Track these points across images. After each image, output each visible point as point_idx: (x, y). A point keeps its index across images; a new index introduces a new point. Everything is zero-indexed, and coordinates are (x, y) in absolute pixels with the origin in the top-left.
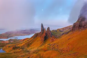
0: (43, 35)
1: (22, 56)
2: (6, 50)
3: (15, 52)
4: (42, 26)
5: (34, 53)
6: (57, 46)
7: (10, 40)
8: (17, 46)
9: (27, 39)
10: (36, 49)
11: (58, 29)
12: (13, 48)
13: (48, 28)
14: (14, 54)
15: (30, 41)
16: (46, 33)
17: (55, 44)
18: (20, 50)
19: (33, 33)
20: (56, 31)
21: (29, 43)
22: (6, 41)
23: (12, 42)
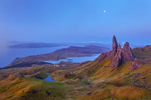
0: (116, 56)
1: (78, 90)
2: (55, 79)
3: (68, 83)
4: (115, 39)
5: (99, 86)
7: (62, 63)
8: (71, 73)
9: (88, 62)
10: (102, 80)
11: (147, 46)
12: (66, 76)
13: (127, 45)
14: (66, 85)
15: (92, 65)
16: (122, 53)
17: (139, 74)
18: (77, 80)
19: (99, 53)
20: (143, 49)
21: (91, 69)
22: (56, 64)
23: (64, 66)
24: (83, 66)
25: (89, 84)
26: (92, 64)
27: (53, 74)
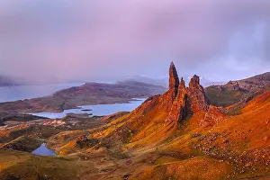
0: (175, 102)
1: (104, 170)
2: (57, 149)
3: (83, 157)
4: (173, 71)
5: (144, 161)
6: (227, 141)
7: (69, 117)
8: (89, 137)
9: (122, 114)
11: (231, 82)
12: (78, 142)
13: (195, 80)
14: (79, 162)
15: (130, 120)
16: (186, 96)
17: (217, 135)
18: (101, 149)
19: (142, 96)
20: (223, 89)
21: (130, 128)
22: (57, 119)
23: (74, 123)
24: (114, 122)
25: (125, 157)
26: (129, 118)
27: (51, 140)
